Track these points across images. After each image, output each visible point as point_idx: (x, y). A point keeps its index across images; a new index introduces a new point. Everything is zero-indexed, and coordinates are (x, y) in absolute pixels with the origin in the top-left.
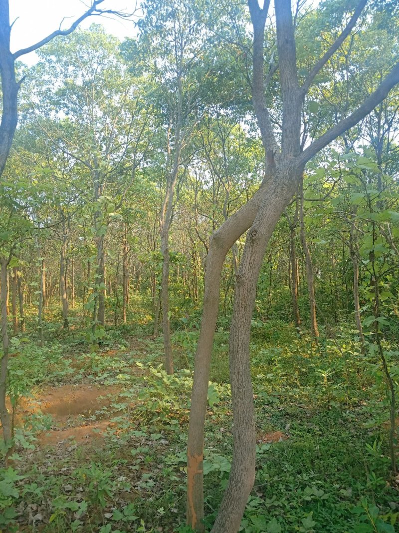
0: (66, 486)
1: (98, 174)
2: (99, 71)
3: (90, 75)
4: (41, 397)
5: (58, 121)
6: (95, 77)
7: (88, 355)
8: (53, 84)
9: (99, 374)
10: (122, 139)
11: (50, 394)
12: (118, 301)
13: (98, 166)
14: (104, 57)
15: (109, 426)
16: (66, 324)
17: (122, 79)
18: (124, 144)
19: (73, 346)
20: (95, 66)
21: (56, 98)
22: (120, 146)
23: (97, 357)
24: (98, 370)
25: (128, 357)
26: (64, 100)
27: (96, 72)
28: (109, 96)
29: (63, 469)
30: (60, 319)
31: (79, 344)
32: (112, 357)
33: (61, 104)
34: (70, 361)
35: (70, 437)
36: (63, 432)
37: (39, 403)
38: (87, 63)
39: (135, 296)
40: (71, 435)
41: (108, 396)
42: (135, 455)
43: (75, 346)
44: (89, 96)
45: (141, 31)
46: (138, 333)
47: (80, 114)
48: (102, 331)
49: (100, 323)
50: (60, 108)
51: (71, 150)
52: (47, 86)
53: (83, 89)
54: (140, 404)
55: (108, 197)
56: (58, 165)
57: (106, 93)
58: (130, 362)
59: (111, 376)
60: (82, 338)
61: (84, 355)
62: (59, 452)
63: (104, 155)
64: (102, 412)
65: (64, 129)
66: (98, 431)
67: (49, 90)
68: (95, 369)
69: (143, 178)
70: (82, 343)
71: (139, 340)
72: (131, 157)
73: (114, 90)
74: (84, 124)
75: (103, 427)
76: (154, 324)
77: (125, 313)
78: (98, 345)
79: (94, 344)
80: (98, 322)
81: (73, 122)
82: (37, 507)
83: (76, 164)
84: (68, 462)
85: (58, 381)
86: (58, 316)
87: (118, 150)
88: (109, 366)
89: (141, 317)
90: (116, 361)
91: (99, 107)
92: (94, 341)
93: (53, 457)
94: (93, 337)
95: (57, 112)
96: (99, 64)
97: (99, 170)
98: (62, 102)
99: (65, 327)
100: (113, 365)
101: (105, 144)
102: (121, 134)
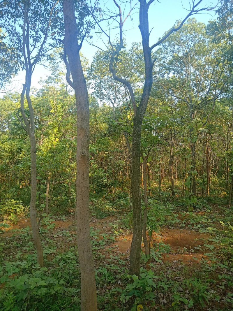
0: (179, 288)
1: (192, 106)
2: (192, 45)
3: (187, 49)
4: (162, 234)
5: (168, 79)
6: (190, 49)
7: (188, 213)
8: (166, 59)
9: (195, 225)
10: (207, 83)
11: (167, 233)
12: (204, 181)
13: (191, 101)
14: (195, 37)
15: (203, 257)
16: (173, 193)
17: (207, 47)
18: (208, 86)
19: (177, 206)
20: (190, 43)
21: (167, 66)
22: (205, 87)
23: (193, 215)
24: (194, 222)
25: (212, 217)
26: (172, 66)
27: (191, 46)
28: (198, 59)
29: (176, 278)
30: (169, 190)
31: (182, 205)
32: (202, 215)
33: (170, 69)
34: (178, 215)
35: (180, 260)
36: (175, 256)
37: (161, 237)
38: (185, 42)
39: (214, 179)
40: (180, 258)
41: (201, 239)
42: (221, 279)
43: (179, 206)
44: (186, 61)
45: (220, 15)
46: (218, 202)
47: (181, 72)
48: (195, 199)
49: (194, 195)
50: (170, 72)
51: (176, 94)
52: (163, 60)
53: (183, 58)
54: (222, 247)
55: (198, 119)
56: (169, 103)
57: (196, 57)
58: (214, 220)
59: (202, 227)
60: (183, 202)
61: (185, 213)
62: (174, 267)
63: (196, 94)
64: (198, 248)
65: (172, 83)
66: (196, 259)
67: (164, 62)
68: (192, 222)
69: (220, 105)
70: (183, 205)
71: (219, 207)
72: (212, 93)
73: (201, 55)
74: (184, 78)
75: (199, 257)
76: (229, 198)
77: (208, 189)
78: (192, 208)
79: (190, 207)
80: (193, 193)
81: (177, 78)
82: (164, 295)
83: (179, 102)
84: (179, 274)
85: (171, 225)
86: (168, 188)
87: (204, 90)
88: (201, 221)
89: (219, 192)
90: (204, 218)
91: (192, 67)
92: (191, 205)
93: (170, 269)
94: (190, 202)
95: (168, 74)
96: (192, 42)
97: (192, 103)
98: (171, 67)
99: (173, 195)
100: (203, 220)
101: (196, 88)
102: (206, 80)
